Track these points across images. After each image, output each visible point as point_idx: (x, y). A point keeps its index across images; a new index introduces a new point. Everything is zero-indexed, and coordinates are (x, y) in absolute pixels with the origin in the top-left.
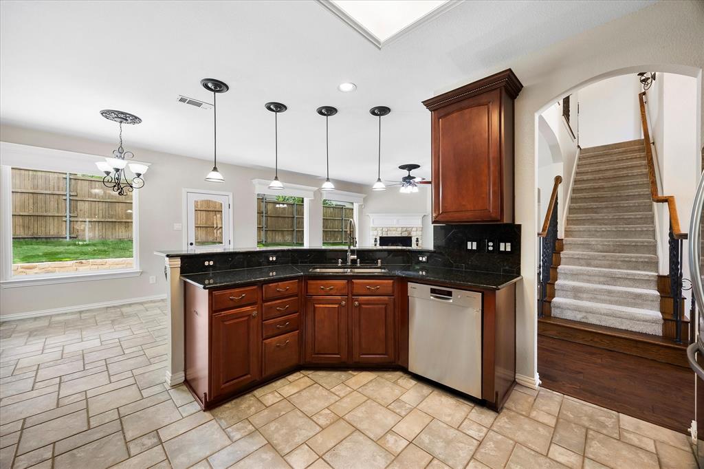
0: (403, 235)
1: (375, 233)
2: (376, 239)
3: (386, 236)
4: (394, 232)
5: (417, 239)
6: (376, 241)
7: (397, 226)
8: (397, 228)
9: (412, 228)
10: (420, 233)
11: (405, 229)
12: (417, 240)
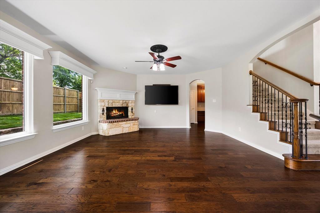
0: (124, 106)
1: (103, 104)
2: (103, 109)
3: (111, 106)
4: (117, 104)
5: (132, 108)
6: (103, 110)
7: (119, 99)
8: (119, 100)
9: (129, 101)
10: (133, 104)
11: (124, 102)
12: (132, 110)
